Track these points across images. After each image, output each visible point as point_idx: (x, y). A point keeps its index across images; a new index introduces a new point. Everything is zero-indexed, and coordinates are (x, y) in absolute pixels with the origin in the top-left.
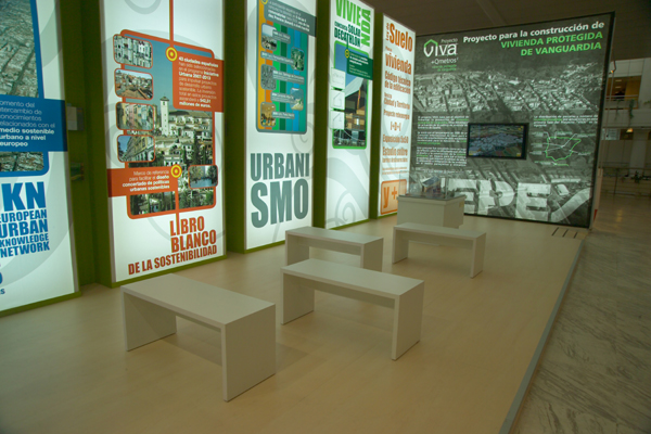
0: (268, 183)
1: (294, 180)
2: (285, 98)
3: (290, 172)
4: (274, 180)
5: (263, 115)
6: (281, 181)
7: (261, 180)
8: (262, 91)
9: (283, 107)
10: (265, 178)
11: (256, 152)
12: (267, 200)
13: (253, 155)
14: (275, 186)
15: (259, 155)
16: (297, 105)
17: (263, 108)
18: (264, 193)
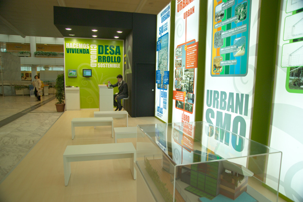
0: (215, 110)
1: (234, 115)
2: (229, 50)
3: (231, 107)
4: (219, 110)
5: (215, 65)
6: (224, 112)
7: (211, 107)
8: (215, 50)
9: (228, 57)
10: (214, 107)
11: (210, 90)
12: (214, 121)
13: (208, 91)
14: (219, 114)
15: (211, 91)
16: (240, 52)
17: (215, 61)
18: (213, 117)
